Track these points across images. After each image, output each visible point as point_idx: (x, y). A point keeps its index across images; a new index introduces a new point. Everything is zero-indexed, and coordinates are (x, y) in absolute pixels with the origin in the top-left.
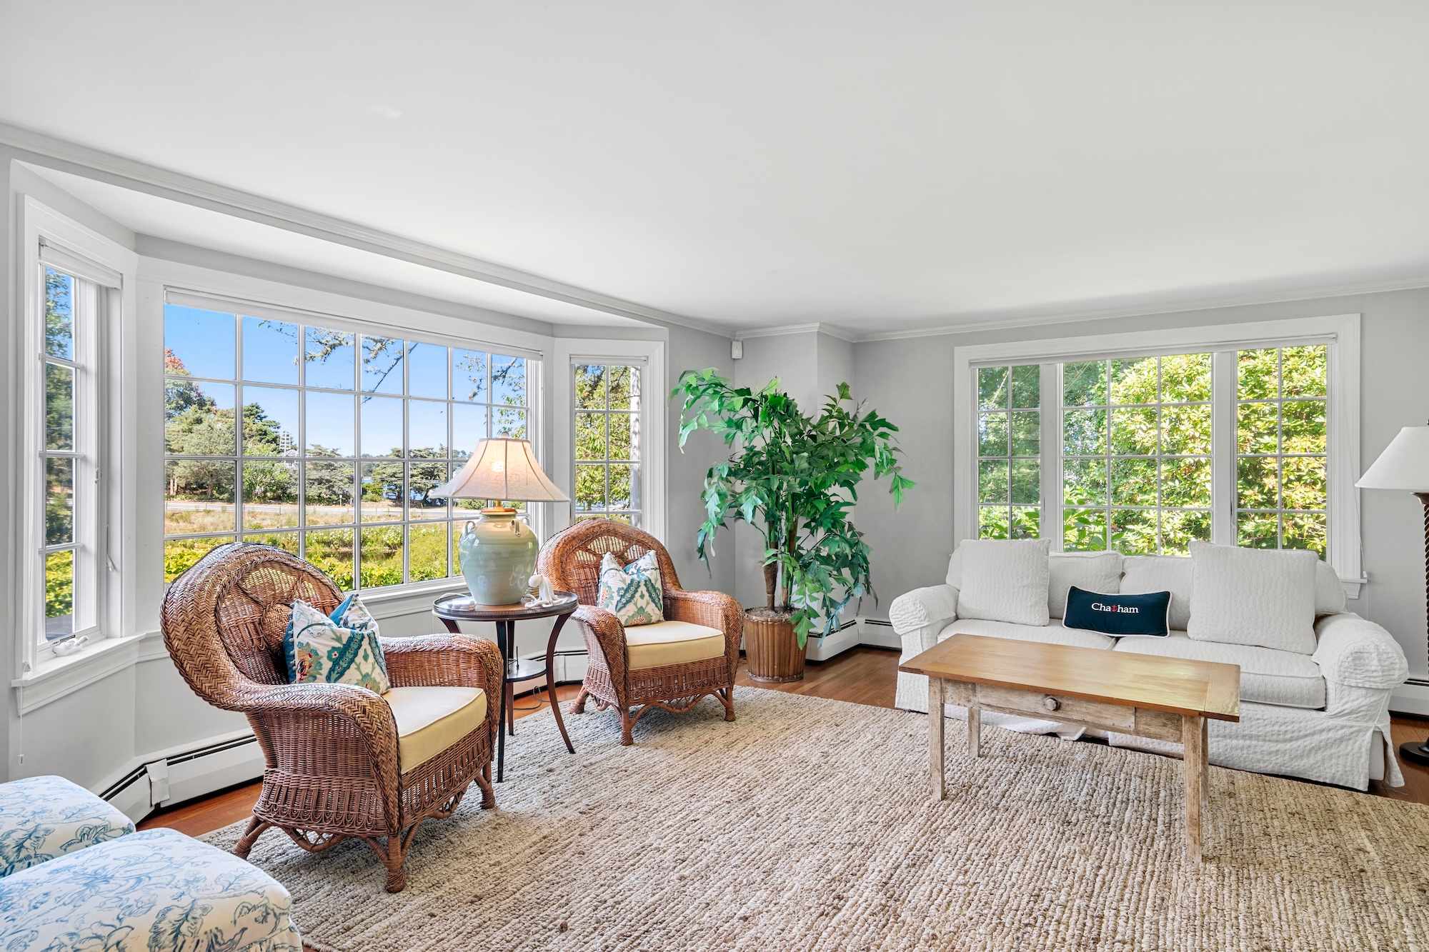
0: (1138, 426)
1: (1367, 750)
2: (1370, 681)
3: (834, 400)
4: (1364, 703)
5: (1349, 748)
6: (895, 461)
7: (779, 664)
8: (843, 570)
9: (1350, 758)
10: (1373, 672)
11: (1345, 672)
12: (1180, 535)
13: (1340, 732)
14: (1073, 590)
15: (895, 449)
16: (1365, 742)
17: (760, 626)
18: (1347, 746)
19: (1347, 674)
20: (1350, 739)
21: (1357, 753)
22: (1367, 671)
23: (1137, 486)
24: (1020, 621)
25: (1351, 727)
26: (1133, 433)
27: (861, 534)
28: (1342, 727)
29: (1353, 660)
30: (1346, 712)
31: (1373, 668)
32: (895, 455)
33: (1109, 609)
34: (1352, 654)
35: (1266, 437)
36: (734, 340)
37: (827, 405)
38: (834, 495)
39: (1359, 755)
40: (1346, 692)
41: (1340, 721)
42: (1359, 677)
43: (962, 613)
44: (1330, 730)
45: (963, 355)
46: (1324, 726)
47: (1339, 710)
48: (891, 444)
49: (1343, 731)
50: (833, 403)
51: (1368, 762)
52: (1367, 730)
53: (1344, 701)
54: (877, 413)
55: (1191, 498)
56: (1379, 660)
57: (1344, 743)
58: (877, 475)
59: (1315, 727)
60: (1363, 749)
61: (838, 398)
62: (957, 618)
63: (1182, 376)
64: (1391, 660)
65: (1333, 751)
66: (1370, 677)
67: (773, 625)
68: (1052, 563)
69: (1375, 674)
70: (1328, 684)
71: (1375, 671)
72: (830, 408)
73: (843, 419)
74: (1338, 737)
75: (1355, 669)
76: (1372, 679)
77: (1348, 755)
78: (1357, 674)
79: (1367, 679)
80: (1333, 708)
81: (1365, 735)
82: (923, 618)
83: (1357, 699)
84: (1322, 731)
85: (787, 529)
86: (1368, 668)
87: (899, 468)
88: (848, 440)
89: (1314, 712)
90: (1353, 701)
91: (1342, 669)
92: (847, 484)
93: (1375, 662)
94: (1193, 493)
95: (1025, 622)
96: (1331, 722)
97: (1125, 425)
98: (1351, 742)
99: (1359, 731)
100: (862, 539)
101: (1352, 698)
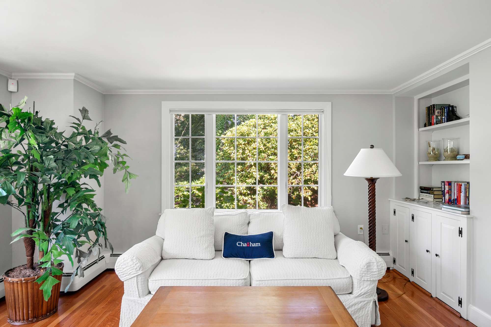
0: (232, 151)
1: (370, 312)
2: (373, 277)
3: (78, 119)
4: (369, 289)
5: (364, 312)
6: (125, 162)
7: (33, 309)
8: (89, 233)
9: (364, 317)
10: (374, 272)
11: (362, 274)
12: (245, 191)
13: (360, 305)
14: (226, 234)
15: (125, 155)
16: (370, 308)
17: (15, 285)
18: (362, 311)
19: (363, 275)
20: (364, 308)
21: (366, 314)
22: (372, 272)
23: (231, 173)
24: (199, 258)
25: (364, 301)
26: (230, 154)
27: (101, 210)
28: (361, 302)
29: (367, 267)
30: (362, 294)
31: (375, 270)
32: (125, 159)
33: (245, 245)
34: (366, 264)
35: (271, 156)
36: (11, 79)
37: (74, 123)
38: (84, 184)
39: (367, 315)
40: (362, 283)
41: (360, 299)
42: (368, 275)
43: (165, 256)
44: (355, 305)
45: (166, 106)
46: (353, 302)
47: (359, 293)
48: (122, 152)
49: (362, 303)
50: (77, 122)
51: (371, 318)
52: (371, 302)
53: (361, 288)
54: (112, 131)
55: (248, 178)
56: (377, 266)
57: (361, 310)
58: (115, 171)
59: (349, 304)
60: (369, 312)
61: (81, 119)
62: (162, 259)
63: (246, 133)
64: (381, 265)
65: (357, 315)
66: (373, 275)
67: (27, 283)
68: (215, 219)
69: (375, 273)
70: (353, 279)
71: (375, 272)
72: (76, 126)
73: (87, 135)
74: (359, 307)
75: (367, 272)
76: (374, 276)
77: (363, 316)
78: (368, 274)
79: (372, 276)
80: (356, 292)
81: (370, 304)
82: (138, 269)
83: (367, 286)
84: (352, 306)
85: (42, 210)
86: (372, 270)
87: (128, 167)
88: (91, 148)
89: (348, 295)
90: (365, 287)
91: (362, 272)
92: (94, 176)
93: (376, 267)
94: (249, 176)
95: (202, 258)
96: (356, 300)
97: (227, 151)
98: (364, 309)
99: (367, 303)
100: (102, 212)
101: (364, 286)
